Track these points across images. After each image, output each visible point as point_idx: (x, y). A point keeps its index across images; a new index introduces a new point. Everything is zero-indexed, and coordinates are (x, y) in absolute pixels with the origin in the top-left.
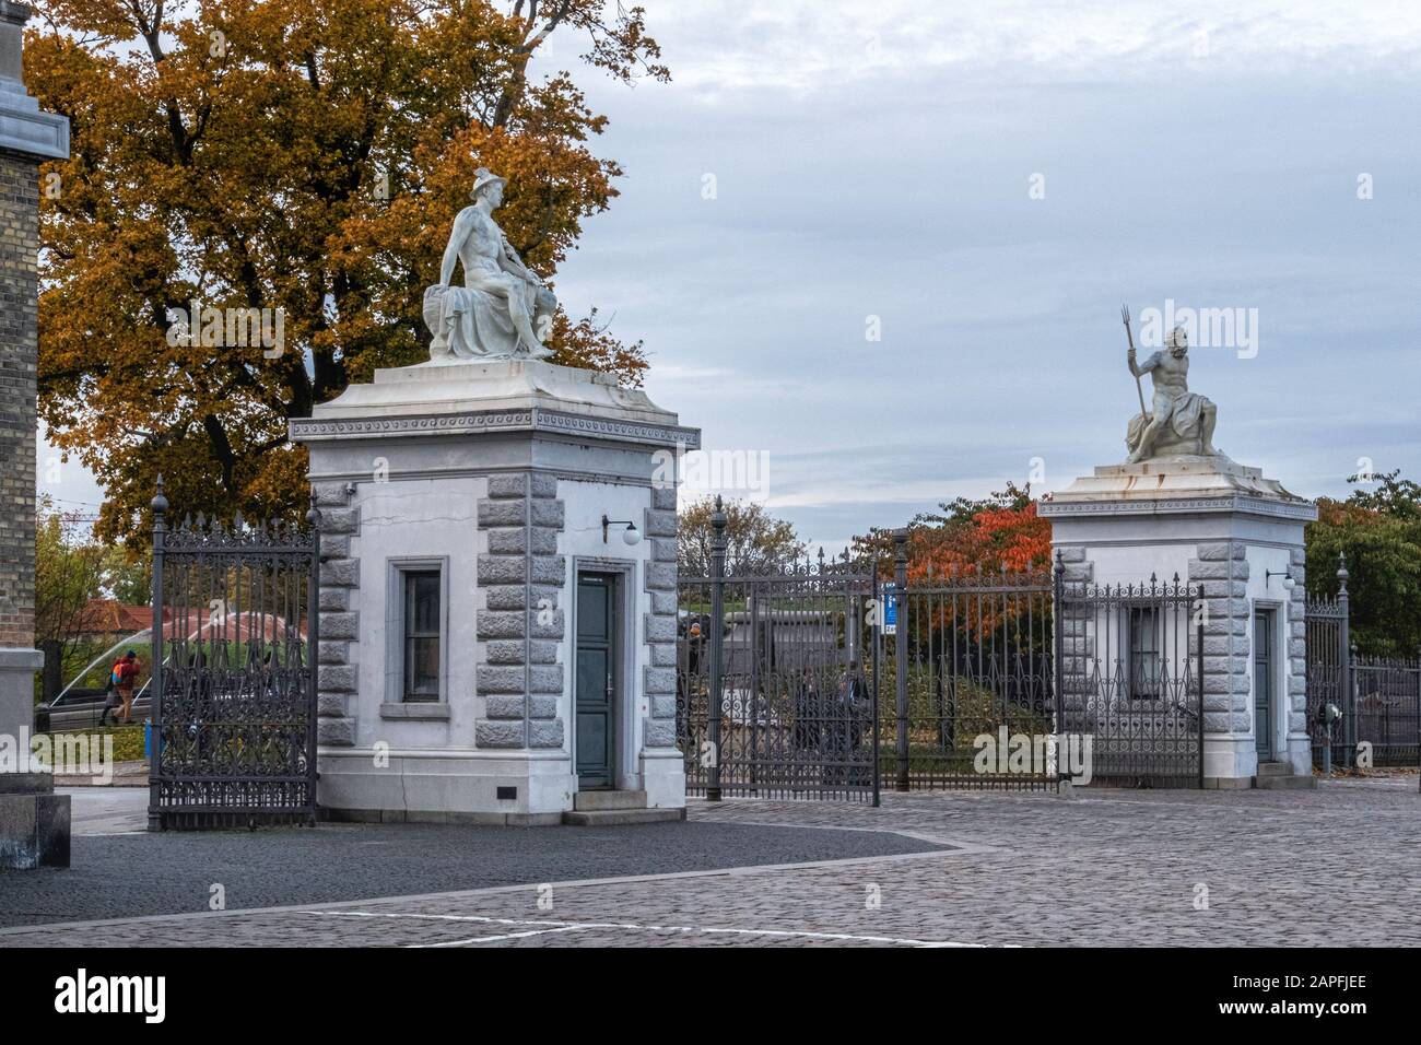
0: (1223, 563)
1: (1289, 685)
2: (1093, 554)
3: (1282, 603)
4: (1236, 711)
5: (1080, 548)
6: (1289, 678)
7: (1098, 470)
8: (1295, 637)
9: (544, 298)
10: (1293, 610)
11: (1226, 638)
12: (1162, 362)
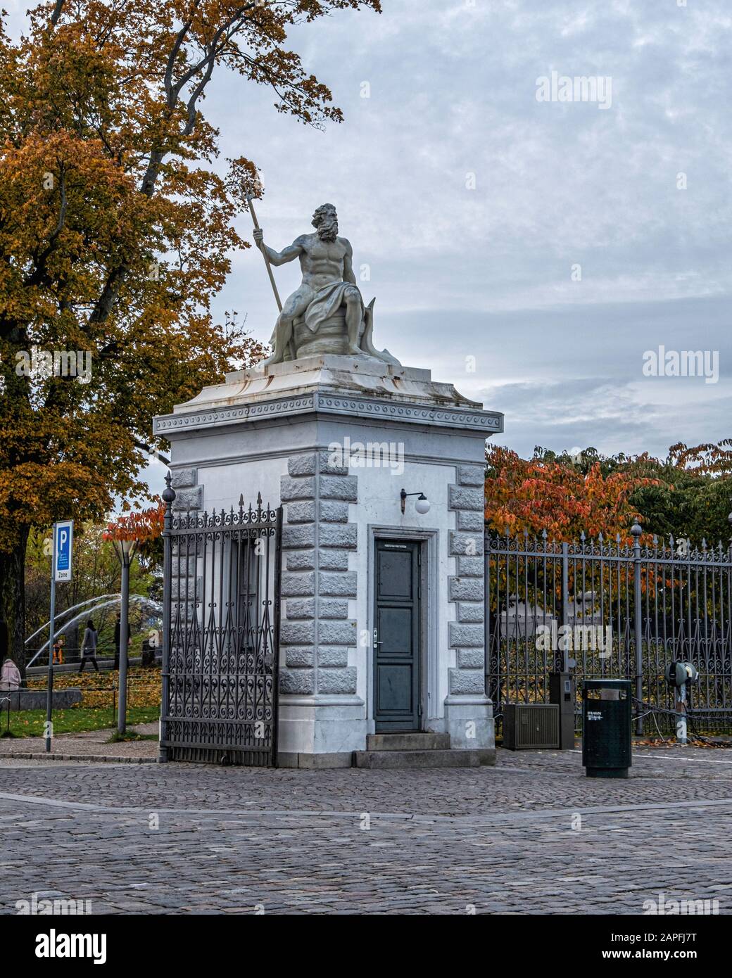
0: (309, 478)
1: (450, 635)
2: (205, 475)
3: (436, 532)
4: (324, 666)
5: (190, 470)
6: (450, 626)
8: (462, 575)
10: (456, 541)
11: (311, 573)
12: (305, 246)
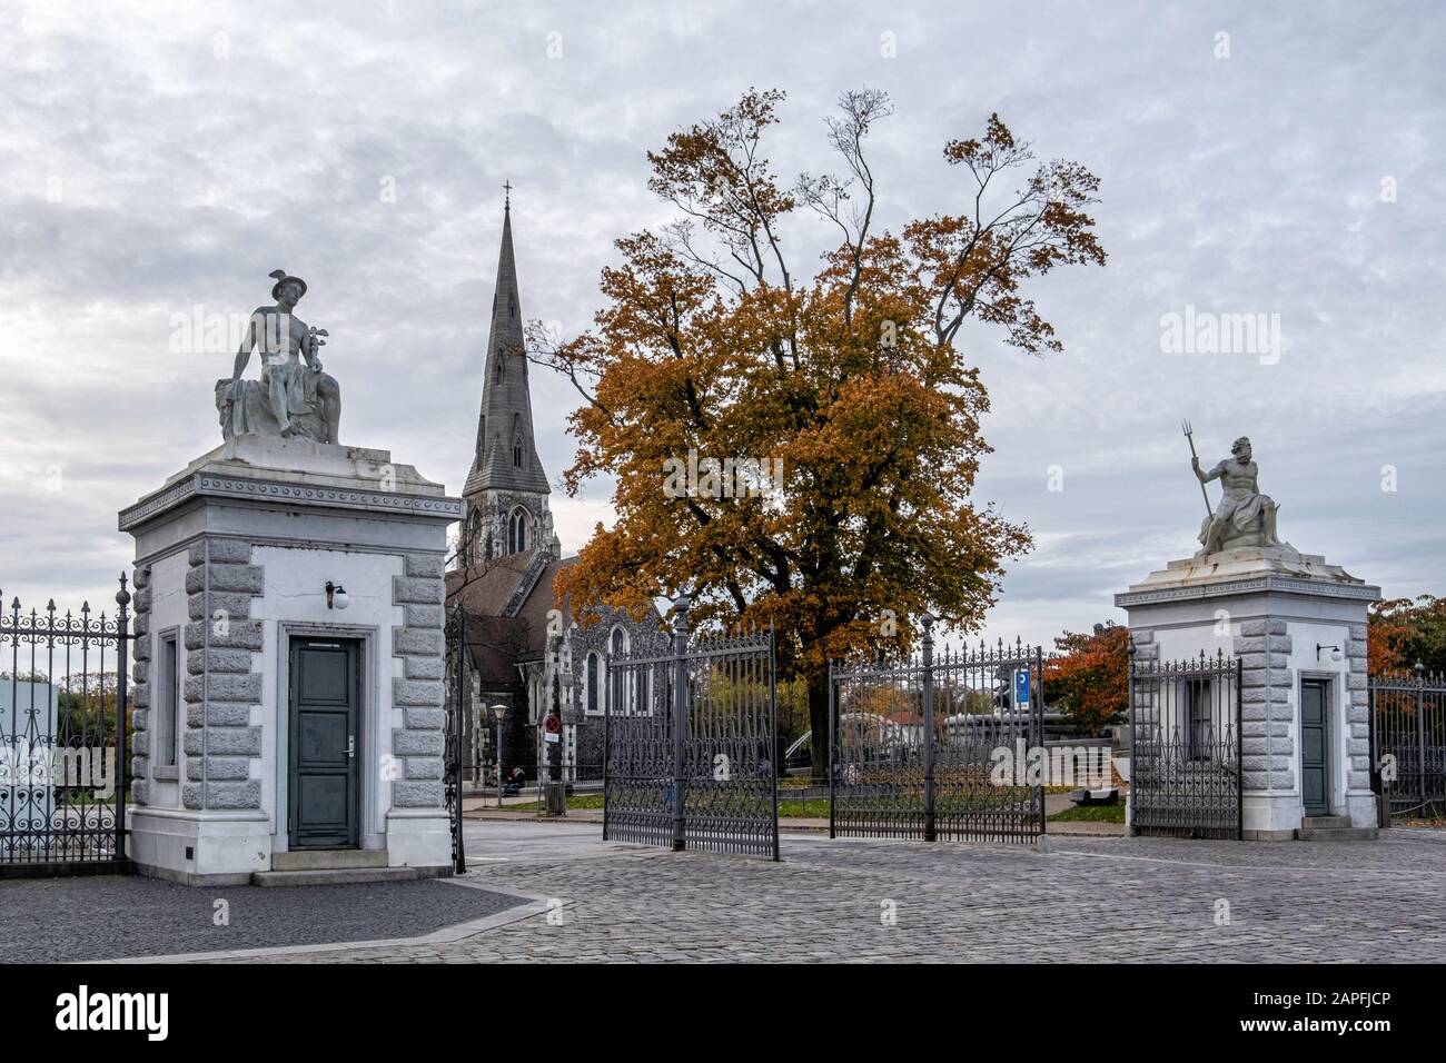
0: (1261, 638)
1: (1348, 747)
2: (1159, 636)
3: (1338, 674)
4: (1275, 770)
5: (1148, 632)
6: (1348, 741)
7: (1171, 564)
8: (1355, 704)
9: (325, 385)
10: (1352, 680)
11: (1264, 705)
12: (1227, 468)
